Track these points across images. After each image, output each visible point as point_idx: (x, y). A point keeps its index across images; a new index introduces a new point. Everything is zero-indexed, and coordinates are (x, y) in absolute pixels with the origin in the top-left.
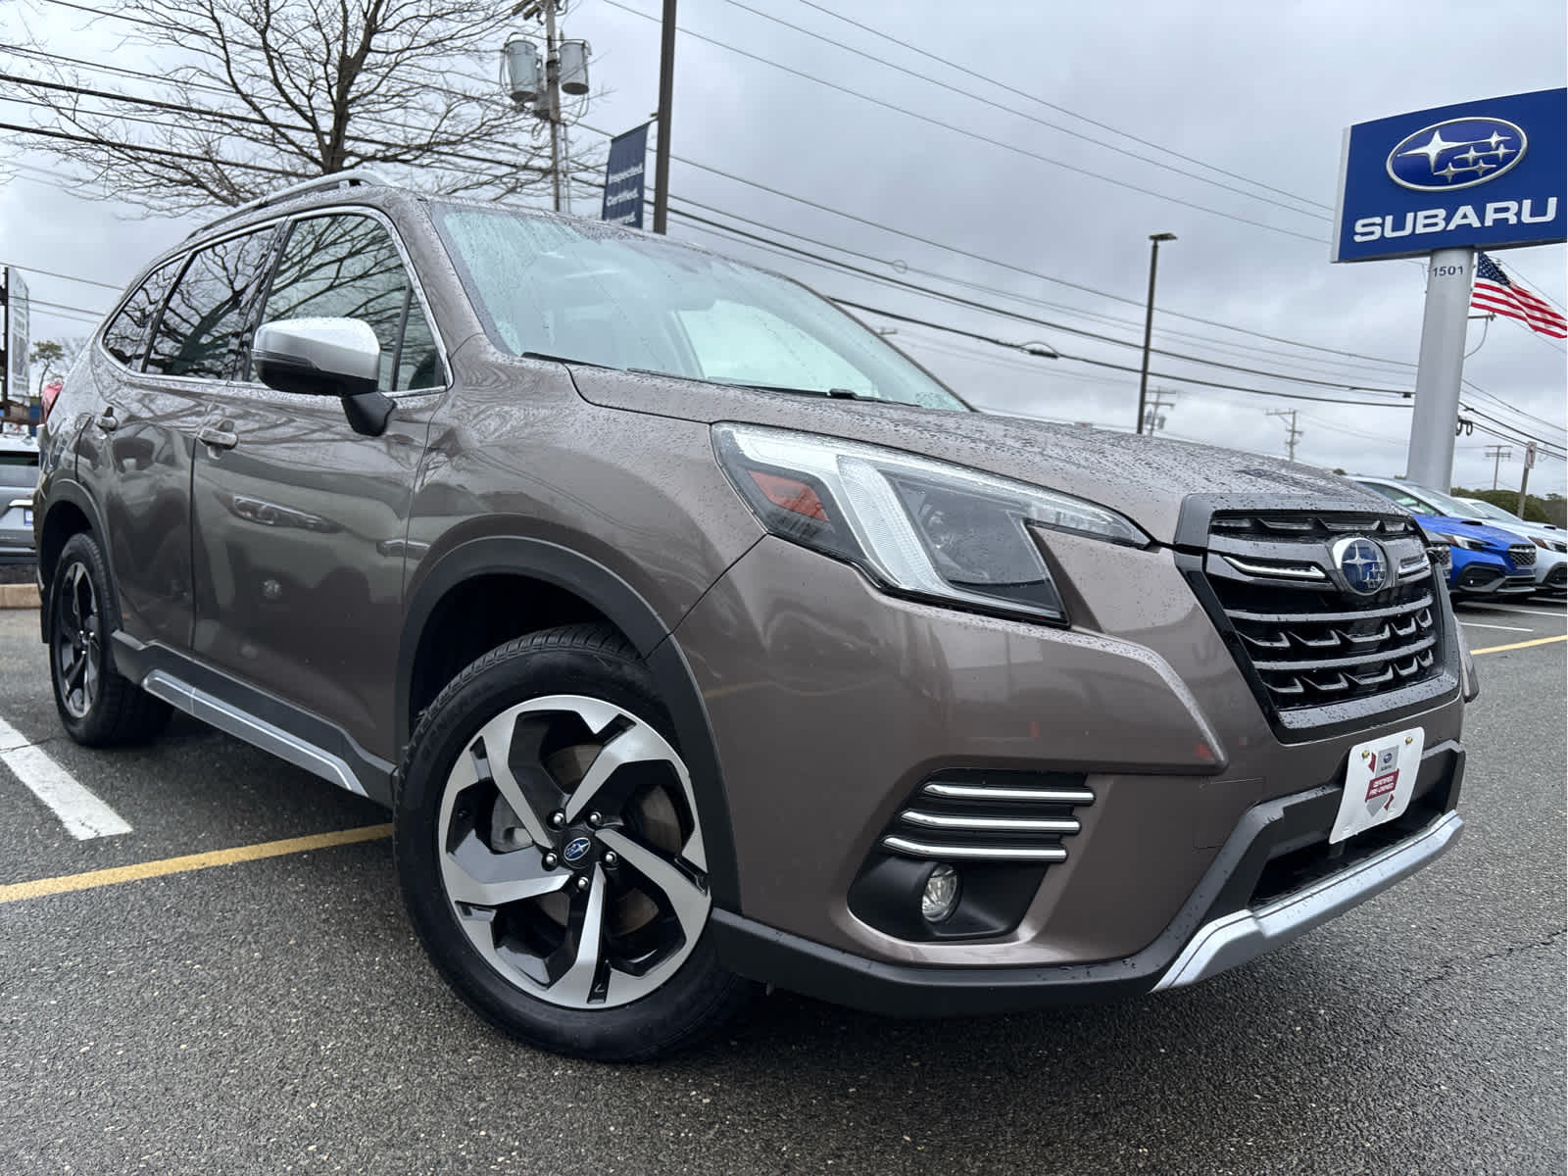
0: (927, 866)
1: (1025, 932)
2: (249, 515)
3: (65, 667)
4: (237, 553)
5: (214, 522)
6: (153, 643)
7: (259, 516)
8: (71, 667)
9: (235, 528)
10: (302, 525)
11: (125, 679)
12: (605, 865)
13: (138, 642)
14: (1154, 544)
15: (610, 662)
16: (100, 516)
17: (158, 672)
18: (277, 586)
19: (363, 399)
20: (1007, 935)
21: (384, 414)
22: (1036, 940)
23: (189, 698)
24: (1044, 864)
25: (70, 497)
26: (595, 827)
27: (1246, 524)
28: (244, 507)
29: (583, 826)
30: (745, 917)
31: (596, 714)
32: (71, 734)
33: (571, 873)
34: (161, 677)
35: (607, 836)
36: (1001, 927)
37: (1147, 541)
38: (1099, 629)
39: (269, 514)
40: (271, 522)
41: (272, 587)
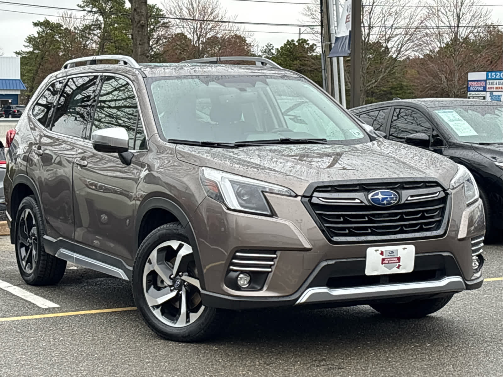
0: (238, 273)
1: (265, 288)
2: (94, 187)
3: (23, 257)
4: (90, 202)
5: (81, 191)
6: (60, 238)
7: (98, 188)
8: (25, 257)
9: (88, 193)
10: (115, 192)
11: (49, 254)
12: (185, 286)
13: (54, 239)
14: (297, 196)
15: (175, 229)
16: (37, 189)
17: (61, 249)
18: (106, 217)
19: (124, 154)
20: (261, 289)
21: (130, 158)
22: (267, 290)
23: (73, 257)
24: (268, 272)
25: (24, 181)
26: (181, 276)
27: (330, 189)
28: (92, 184)
29: (178, 277)
30: (207, 291)
31: (174, 244)
32: (26, 281)
33: (177, 291)
34: (63, 251)
35: (184, 278)
36: (259, 288)
37: (295, 195)
38: (278, 217)
39: (101, 187)
40: (102, 191)
41: (104, 217)
